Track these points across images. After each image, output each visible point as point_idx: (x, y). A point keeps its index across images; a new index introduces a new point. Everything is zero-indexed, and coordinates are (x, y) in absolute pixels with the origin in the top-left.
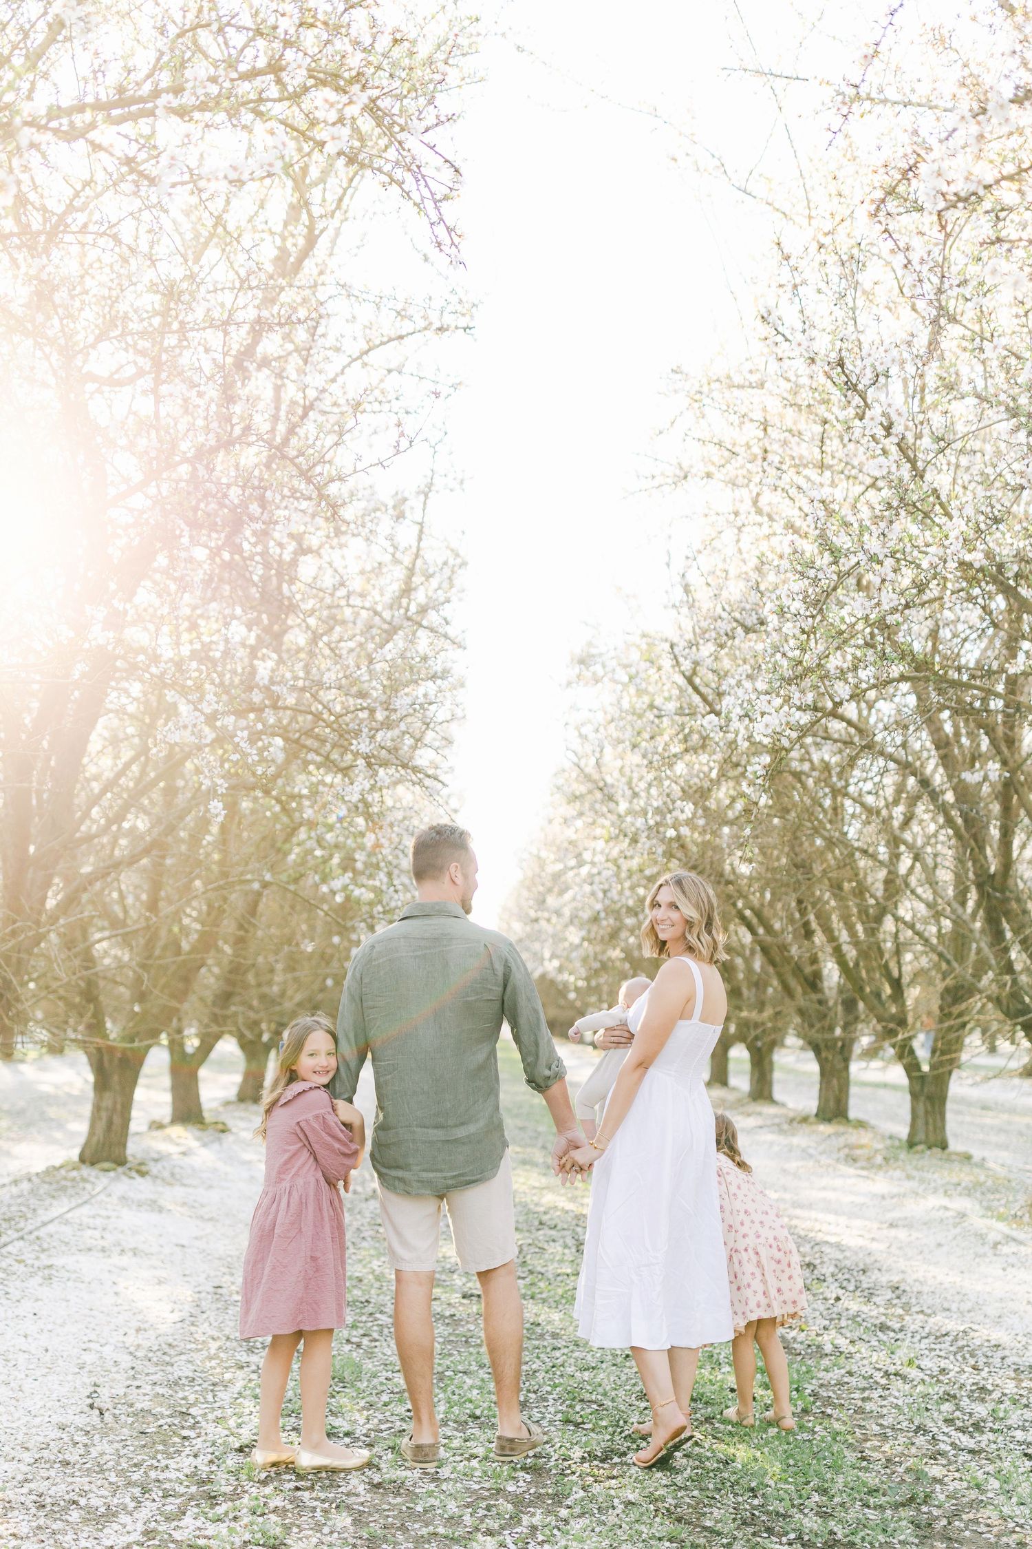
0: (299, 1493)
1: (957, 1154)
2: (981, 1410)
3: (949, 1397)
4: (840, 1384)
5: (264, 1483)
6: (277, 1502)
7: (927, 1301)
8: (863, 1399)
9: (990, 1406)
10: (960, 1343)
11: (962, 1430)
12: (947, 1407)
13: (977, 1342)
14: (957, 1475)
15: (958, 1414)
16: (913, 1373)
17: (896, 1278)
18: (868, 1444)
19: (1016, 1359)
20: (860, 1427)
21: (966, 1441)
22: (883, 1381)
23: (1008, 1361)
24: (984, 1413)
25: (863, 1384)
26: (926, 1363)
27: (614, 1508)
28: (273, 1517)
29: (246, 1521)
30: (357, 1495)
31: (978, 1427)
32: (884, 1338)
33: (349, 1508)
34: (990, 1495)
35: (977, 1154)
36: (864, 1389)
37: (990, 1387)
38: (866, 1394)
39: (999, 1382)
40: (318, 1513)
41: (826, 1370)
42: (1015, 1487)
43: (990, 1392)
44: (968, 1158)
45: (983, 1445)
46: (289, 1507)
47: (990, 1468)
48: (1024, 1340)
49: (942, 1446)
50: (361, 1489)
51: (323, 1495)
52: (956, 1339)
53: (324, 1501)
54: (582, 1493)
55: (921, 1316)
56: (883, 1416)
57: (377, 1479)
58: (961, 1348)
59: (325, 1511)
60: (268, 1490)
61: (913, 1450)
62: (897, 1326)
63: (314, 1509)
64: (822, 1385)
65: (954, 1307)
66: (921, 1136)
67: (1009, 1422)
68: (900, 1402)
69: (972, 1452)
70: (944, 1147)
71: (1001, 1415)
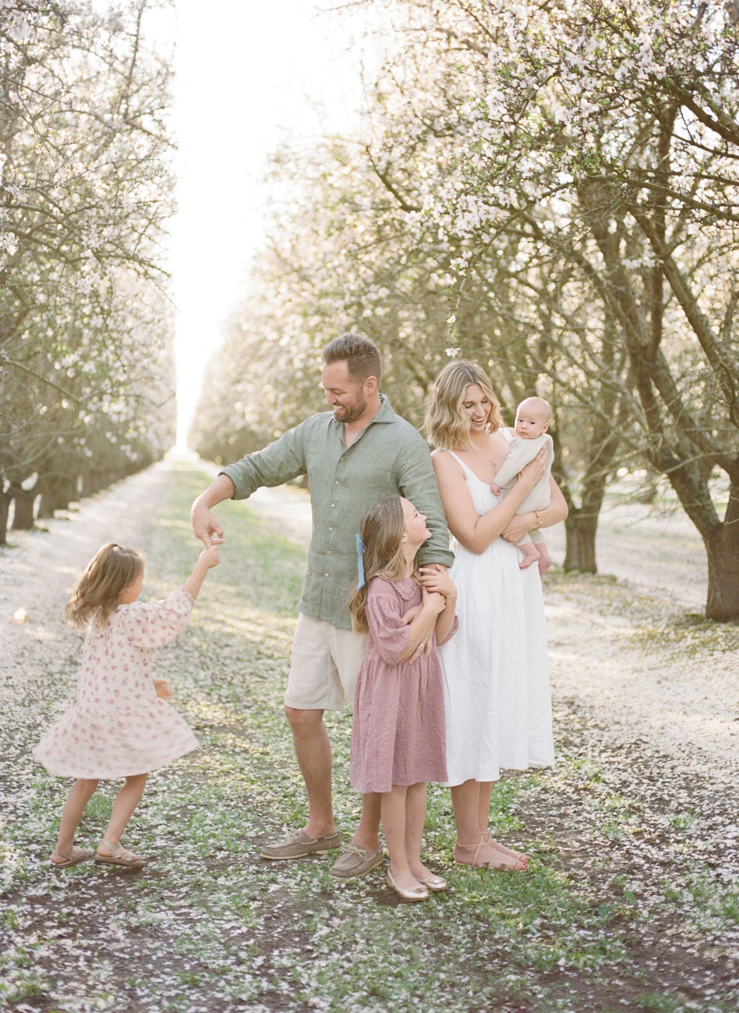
0: (63, 941)
1: (605, 577)
2: (664, 821)
3: (633, 810)
4: (538, 801)
5: (28, 931)
6: (43, 952)
7: (600, 715)
8: (561, 816)
9: (672, 817)
10: (635, 755)
11: (650, 842)
12: (634, 819)
13: (649, 753)
14: (654, 889)
15: (644, 826)
16: (599, 787)
17: (570, 694)
18: (572, 862)
19: (684, 769)
20: (564, 845)
21: (655, 853)
22: (575, 797)
23: (677, 771)
24: (667, 824)
25: (557, 800)
26: (608, 776)
27: (356, 943)
28: (40, 970)
29: (14, 974)
30: (117, 941)
31: (664, 839)
32: (569, 753)
33: (110, 955)
34: (686, 908)
35: (621, 575)
36: (559, 806)
37: (666, 797)
38: (562, 810)
39: (673, 792)
40: (82, 963)
41: (524, 788)
42: (707, 899)
43: (668, 803)
44: (613, 579)
45: (672, 857)
46: (54, 957)
47: (681, 881)
48: (688, 749)
49: (636, 860)
50: (120, 934)
51: (85, 943)
52: (629, 752)
53: (86, 949)
54: (326, 930)
55: (596, 731)
56: (580, 832)
57: (134, 921)
58: (635, 760)
59: (89, 960)
60: (33, 939)
61: (612, 866)
62: (577, 741)
63: (77, 959)
64: (522, 804)
65: (623, 720)
66: (575, 563)
67: (690, 832)
68: (593, 817)
69: (662, 864)
70: (593, 570)
71: (682, 825)
